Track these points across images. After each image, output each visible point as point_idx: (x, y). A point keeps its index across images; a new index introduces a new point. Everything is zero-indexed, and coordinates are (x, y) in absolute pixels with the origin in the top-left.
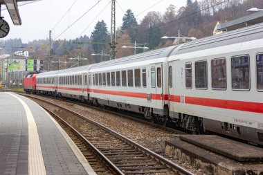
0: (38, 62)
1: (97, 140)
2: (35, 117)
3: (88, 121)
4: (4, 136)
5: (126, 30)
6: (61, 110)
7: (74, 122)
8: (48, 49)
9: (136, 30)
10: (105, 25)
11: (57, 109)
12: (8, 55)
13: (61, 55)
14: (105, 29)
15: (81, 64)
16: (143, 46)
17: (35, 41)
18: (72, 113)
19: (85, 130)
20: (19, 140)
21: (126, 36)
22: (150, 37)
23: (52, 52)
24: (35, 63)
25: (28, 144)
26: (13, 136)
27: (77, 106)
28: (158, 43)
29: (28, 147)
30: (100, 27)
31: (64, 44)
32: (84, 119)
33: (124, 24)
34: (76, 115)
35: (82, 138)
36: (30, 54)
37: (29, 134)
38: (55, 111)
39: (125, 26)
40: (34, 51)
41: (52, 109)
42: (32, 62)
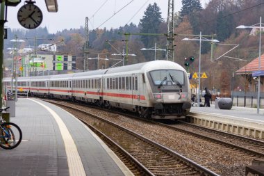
0: (70, 58)
1: (154, 165)
2: (71, 132)
3: (140, 139)
4: (35, 157)
5: (185, 17)
6: (103, 124)
7: (120, 139)
8: (84, 41)
9: (200, 16)
10: (158, 9)
11: (98, 122)
12: (29, 49)
13: (100, 50)
14: (158, 15)
15: (128, 61)
16: (210, 38)
17: (66, 30)
18: (117, 127)
19: (137, 150)
20: (55, 162)
21: (186, 24)
22: (218, 25)
23: (88, 45)
24: (66, 59)
25: (67, 168)
26: (47, 158)
27: (123, 118)
28: (230, 34)
29: (68, 172)
30: (152, 12)
31: (103, 34)
32: (134, 135)
33: (184, 8)
34: (123, 129)
35: (133, 160)
36: (58, 48)
37: (68, 155)
38: (95, 124)
39: (185, 11)
40: (63, 44)
41: (91, 122)
42: (62, 58)
